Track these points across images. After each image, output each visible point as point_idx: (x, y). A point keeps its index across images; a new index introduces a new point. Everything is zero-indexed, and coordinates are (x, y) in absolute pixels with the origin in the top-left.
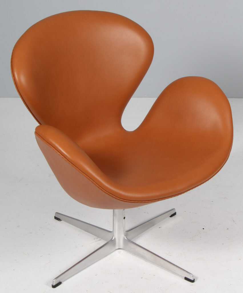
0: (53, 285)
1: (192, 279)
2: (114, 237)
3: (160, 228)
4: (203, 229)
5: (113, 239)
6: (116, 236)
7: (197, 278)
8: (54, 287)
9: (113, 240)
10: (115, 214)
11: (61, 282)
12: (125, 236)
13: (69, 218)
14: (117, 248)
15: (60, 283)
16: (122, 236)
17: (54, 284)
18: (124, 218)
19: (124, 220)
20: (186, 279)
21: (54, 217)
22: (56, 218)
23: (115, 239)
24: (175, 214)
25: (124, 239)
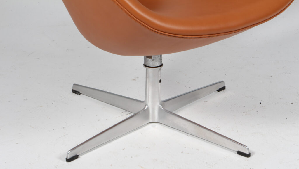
0: (67, 158)
1: (247, 153)
2: (146, 106)
3: (205, 102)
4: (260, 103)
5: (146, 108)
6: (150, 104)
7: (254, 153)
8: (69, 160)
9: (145, 110)
10: (148, 76)
11: (78, 155)
12: (161, 105)
13: (90, 90)
14: (151, 121)
15: (76, 157)
16: (158, 105)
17: (69, 157)
18: (160, 81)
19: (159, 83)
20: (240, 153)
21: (71, 90)
22: (74, 91)
23: (148, 108)
24: (224, 88)
25: (160, 109)
